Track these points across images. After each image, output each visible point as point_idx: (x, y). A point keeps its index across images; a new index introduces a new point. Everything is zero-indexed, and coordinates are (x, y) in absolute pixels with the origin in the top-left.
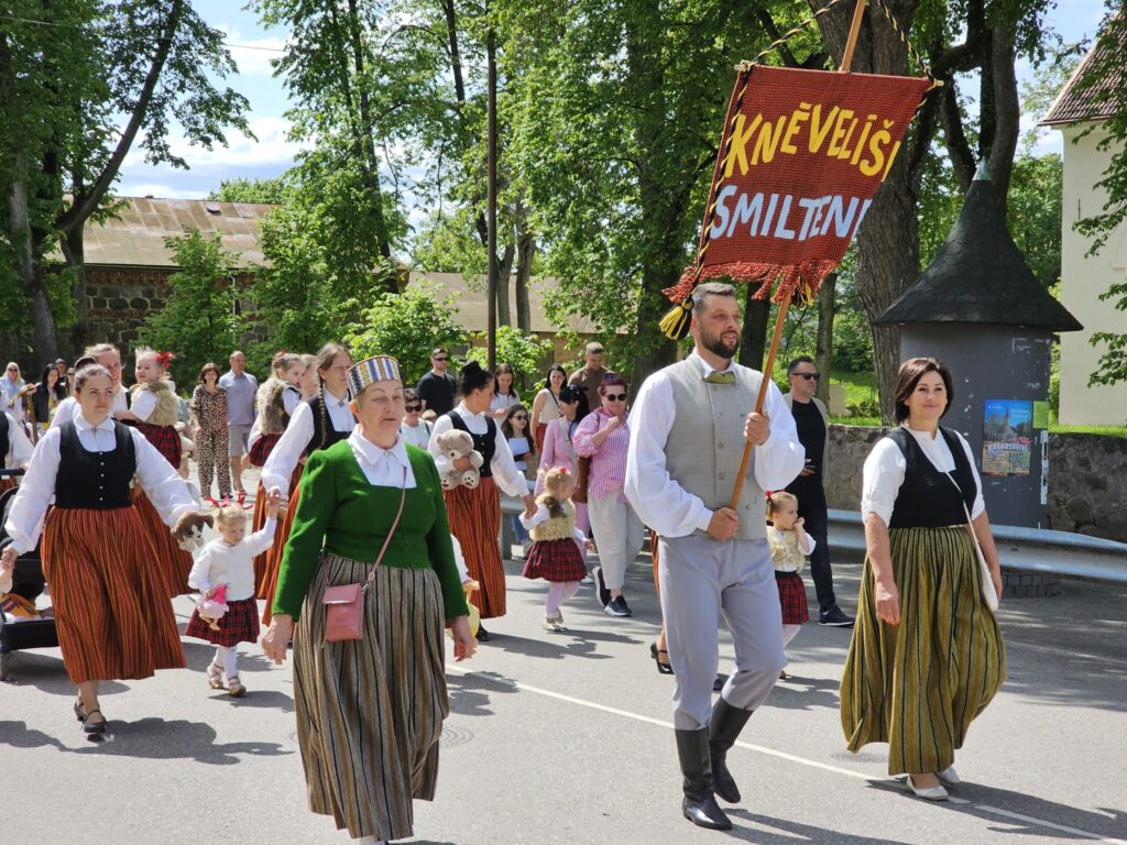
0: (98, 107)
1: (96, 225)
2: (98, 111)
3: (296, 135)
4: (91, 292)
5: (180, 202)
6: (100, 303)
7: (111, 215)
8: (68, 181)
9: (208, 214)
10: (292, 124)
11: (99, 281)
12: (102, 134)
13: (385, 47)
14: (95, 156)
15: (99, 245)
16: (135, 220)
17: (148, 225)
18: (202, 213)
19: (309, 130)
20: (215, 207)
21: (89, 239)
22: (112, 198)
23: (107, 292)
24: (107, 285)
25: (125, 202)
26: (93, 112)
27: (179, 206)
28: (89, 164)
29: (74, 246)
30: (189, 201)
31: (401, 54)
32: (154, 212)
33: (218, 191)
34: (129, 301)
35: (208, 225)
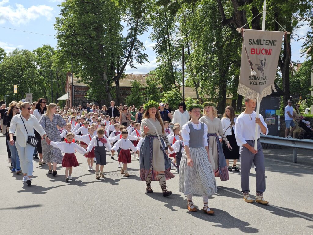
0: (122, 57)
1: (122, 79)
2: (122, 58)
3: (158, 61)
4: (121, 92)
5: (138, 75)
6: (123, 94)
7: (124, 77)
8: (116, 71)
9: (143, 77)
10: (157, 59)
11: (122, 90)
12: (123, 62)
13: (175, 44)
14: (121, 66)
15: (123, 83)
16: (129, 78)
17: (132, 79)
18: (142, 77)
19: (160, 60)
20: (144, 76)
21: (121, 82)
22: (124, 74)
23: (124, 92)
24: (124, 91)
25: (126, 75)
26: (121, 58)
27: (137, 75)
28: (120, 68)
29: (117, 83)
30: (139, 74)
31: (178, 45)
32: (133, 77)
33: (149, 72)
34: (128, 93)
35: (143, 79)
